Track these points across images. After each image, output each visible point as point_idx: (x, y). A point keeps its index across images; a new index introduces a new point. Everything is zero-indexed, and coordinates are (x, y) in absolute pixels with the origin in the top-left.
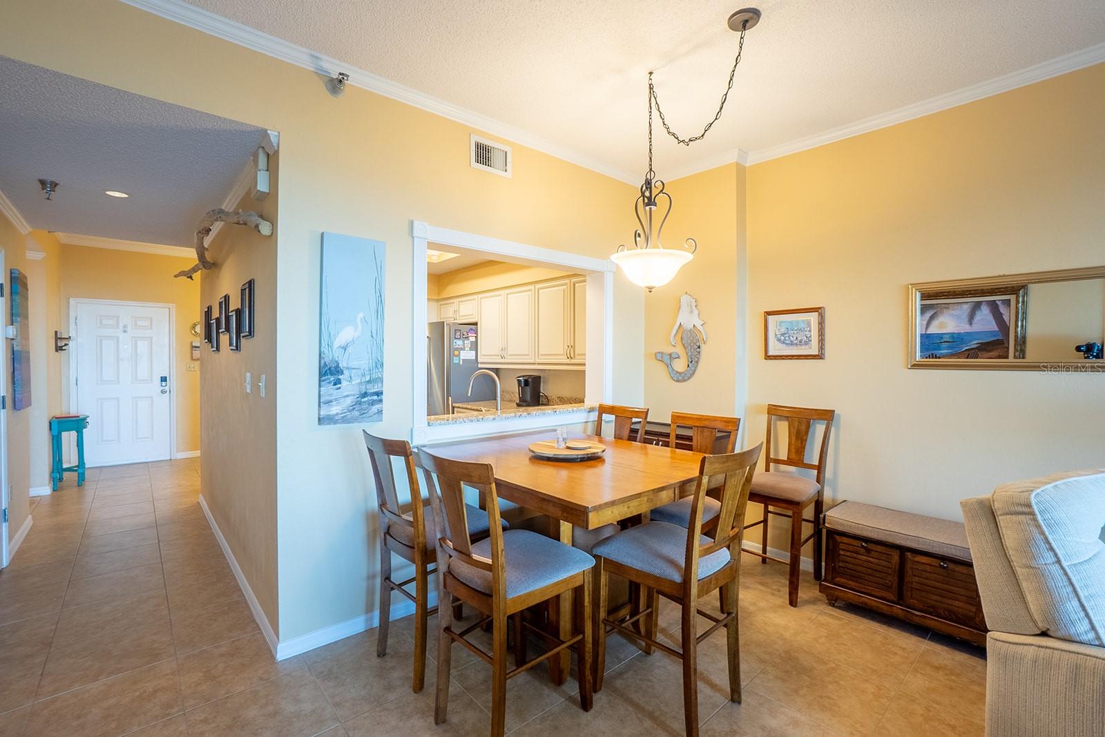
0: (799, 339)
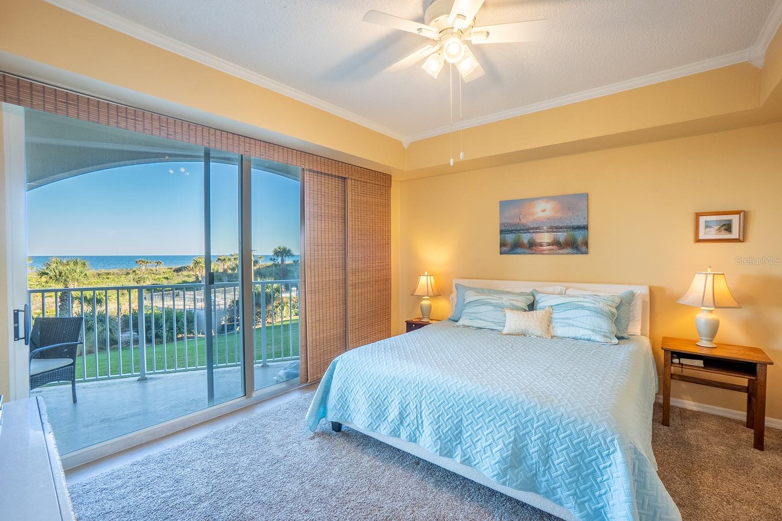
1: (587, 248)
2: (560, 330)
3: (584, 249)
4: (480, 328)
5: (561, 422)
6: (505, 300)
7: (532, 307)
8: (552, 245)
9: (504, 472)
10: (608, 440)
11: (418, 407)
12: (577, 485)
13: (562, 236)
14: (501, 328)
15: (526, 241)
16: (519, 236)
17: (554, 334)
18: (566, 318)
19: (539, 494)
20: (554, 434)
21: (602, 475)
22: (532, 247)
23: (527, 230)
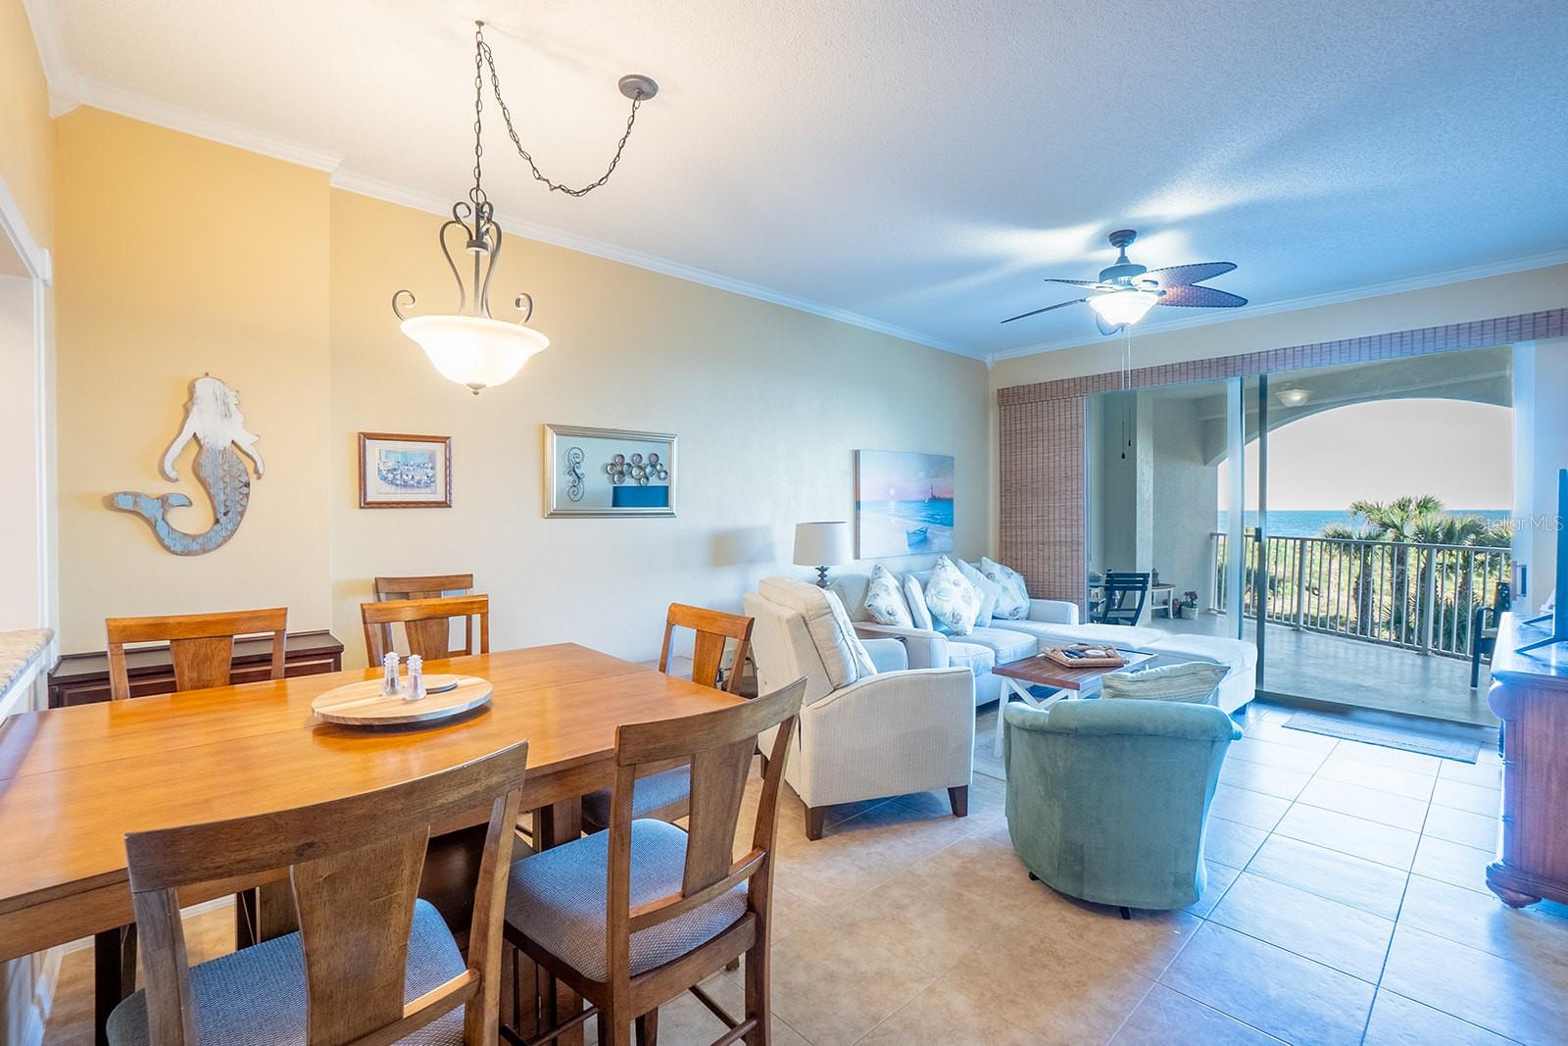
0: (417, 478)
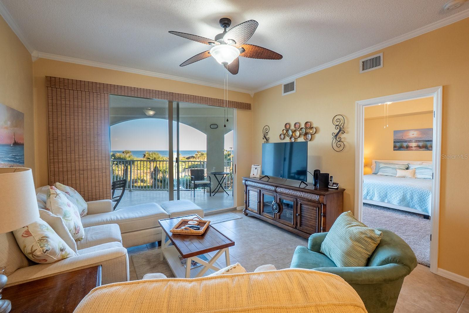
1: (432, 148)
2: (418, 176)
3: (430, 148)
4: (387, 175)
5: (416, 189)
6: (397, 166)
7: (407, 169)
8: (417, 147)
9: (400, 202)
10: (428, 192)
11: (373, 191)
12: (420, 204)
13: (421, 144)
14: (395, 175)
15: (405, 146)
16: (402, 144)
17: (416, 177)
18: (421, 172)
19: (410, 207)
20: (414, 192)
21: (427, 200)
22: (408, 148)
23: (406, 142)
